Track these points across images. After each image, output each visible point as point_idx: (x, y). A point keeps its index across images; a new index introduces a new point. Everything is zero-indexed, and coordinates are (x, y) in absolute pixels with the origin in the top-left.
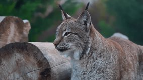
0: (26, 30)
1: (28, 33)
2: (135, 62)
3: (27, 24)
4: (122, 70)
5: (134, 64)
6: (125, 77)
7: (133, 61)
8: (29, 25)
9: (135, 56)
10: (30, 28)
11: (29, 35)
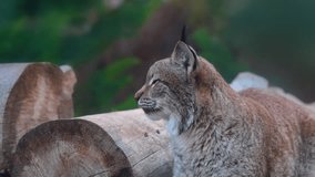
0: (68, 87)
1: (72, 91)
2: (294, 137)
3: (68, 73)
4: (271, 155)
5: (291, 140)
6: (278, 167)
7: (289, 134)
8: (73, 75)
9: (293, 125)
10: (75, 81)
11: (73, 95)
